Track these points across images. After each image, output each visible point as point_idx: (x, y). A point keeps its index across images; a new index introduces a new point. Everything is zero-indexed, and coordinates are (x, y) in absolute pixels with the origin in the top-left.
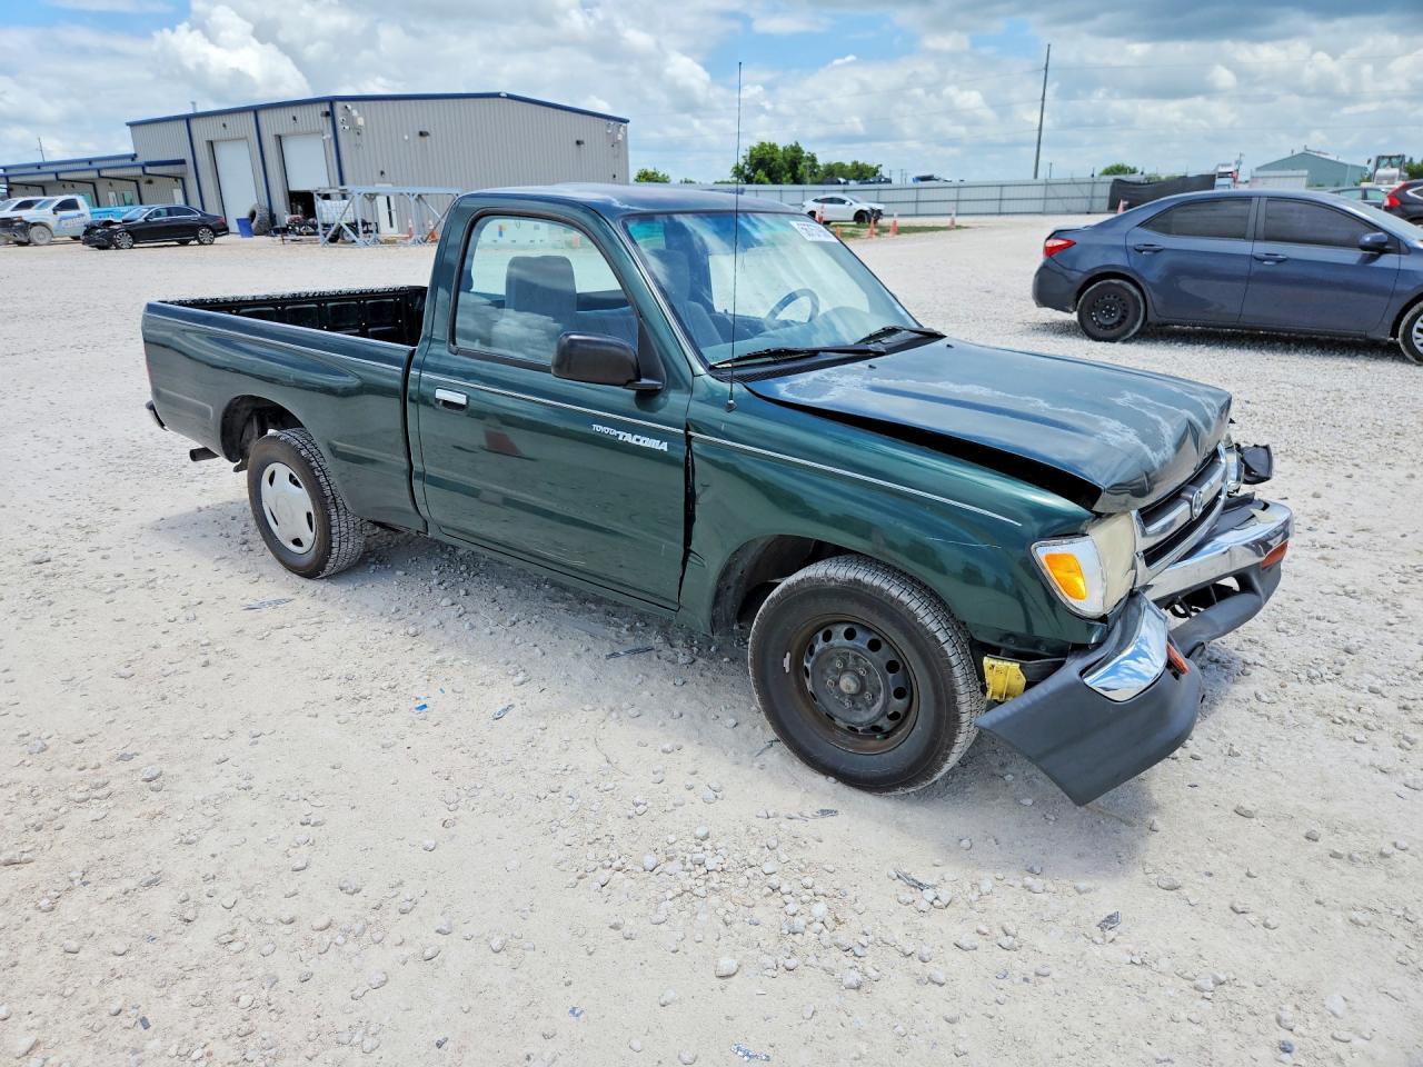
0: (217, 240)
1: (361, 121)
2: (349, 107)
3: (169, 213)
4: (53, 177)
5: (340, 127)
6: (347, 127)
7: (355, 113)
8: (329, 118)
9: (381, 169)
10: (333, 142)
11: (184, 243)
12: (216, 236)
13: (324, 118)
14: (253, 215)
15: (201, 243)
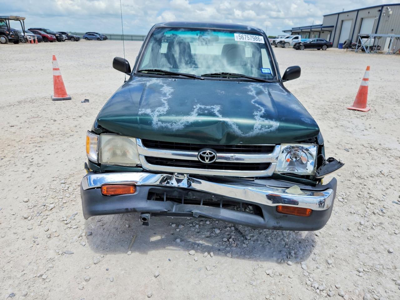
0: (328, 49)
1: (391, 13)
2: (388, 8)
3: (317, 41)
4: (300, 31)
5: (382, 15)
6: (385, 15)
7: (390, 10)
8: (380, 12)
9: (392, 28)
10: (378, 20)
11: (319, 49)
12: (328, 48)
13: (378, 12)
14: (345, 42)
15: (323, 50)
